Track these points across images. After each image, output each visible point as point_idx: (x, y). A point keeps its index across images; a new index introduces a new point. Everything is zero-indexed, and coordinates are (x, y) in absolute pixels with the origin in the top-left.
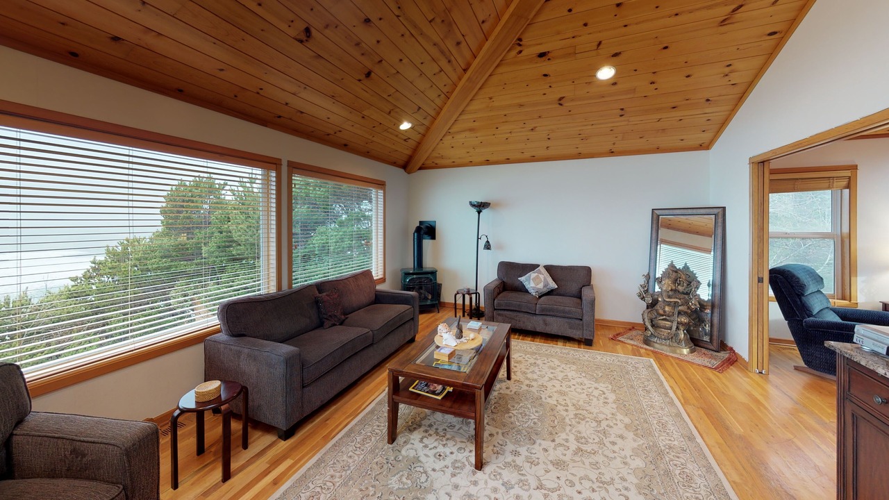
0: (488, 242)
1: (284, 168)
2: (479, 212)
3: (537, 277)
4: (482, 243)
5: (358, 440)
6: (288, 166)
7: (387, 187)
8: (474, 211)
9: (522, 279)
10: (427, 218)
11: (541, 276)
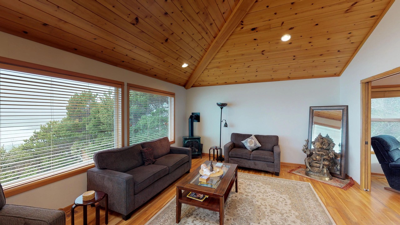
0: (226, 123)
1: (126, 87)
2: (222, 108)
3: (251, 141)
4: (223, 124)
5: (162, 221)
6: (127, 86)
7: (176, 96)
8: (219, 108)
9: (243, 142)
10: (196, 111)
11: (253, 141)
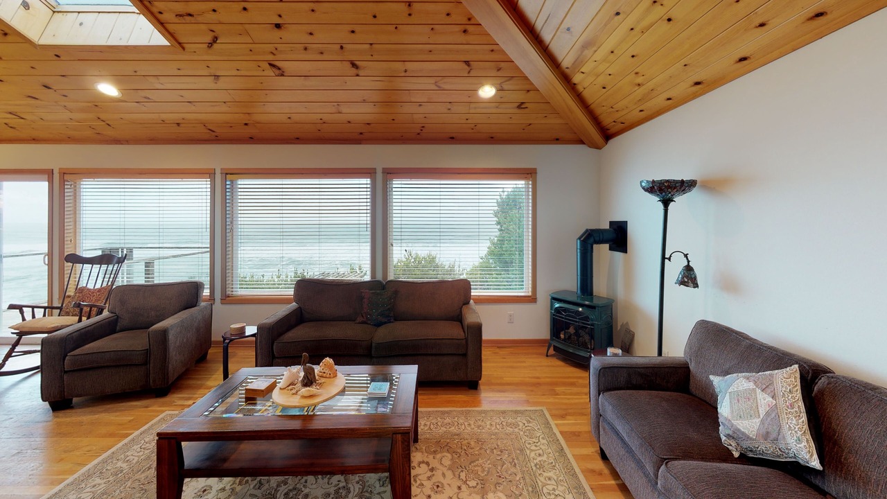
0: (689, 268)
2: (666, 203)
3: (749, 396)
4: (674, 269)
7: (539, 176)
9: (716, 380)
10: (618, 218)
11: (764, 400)
